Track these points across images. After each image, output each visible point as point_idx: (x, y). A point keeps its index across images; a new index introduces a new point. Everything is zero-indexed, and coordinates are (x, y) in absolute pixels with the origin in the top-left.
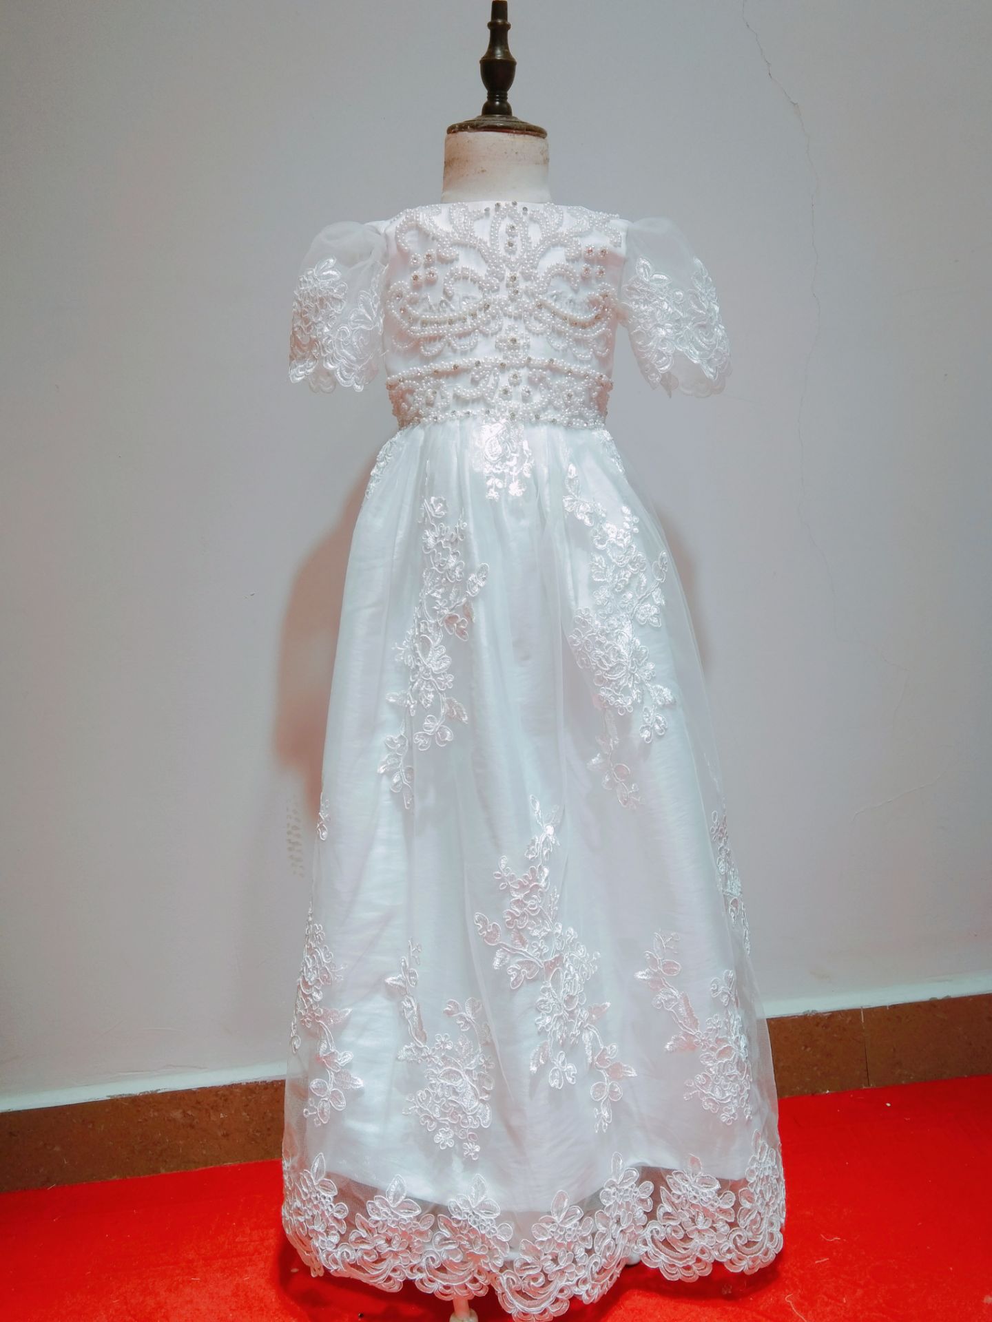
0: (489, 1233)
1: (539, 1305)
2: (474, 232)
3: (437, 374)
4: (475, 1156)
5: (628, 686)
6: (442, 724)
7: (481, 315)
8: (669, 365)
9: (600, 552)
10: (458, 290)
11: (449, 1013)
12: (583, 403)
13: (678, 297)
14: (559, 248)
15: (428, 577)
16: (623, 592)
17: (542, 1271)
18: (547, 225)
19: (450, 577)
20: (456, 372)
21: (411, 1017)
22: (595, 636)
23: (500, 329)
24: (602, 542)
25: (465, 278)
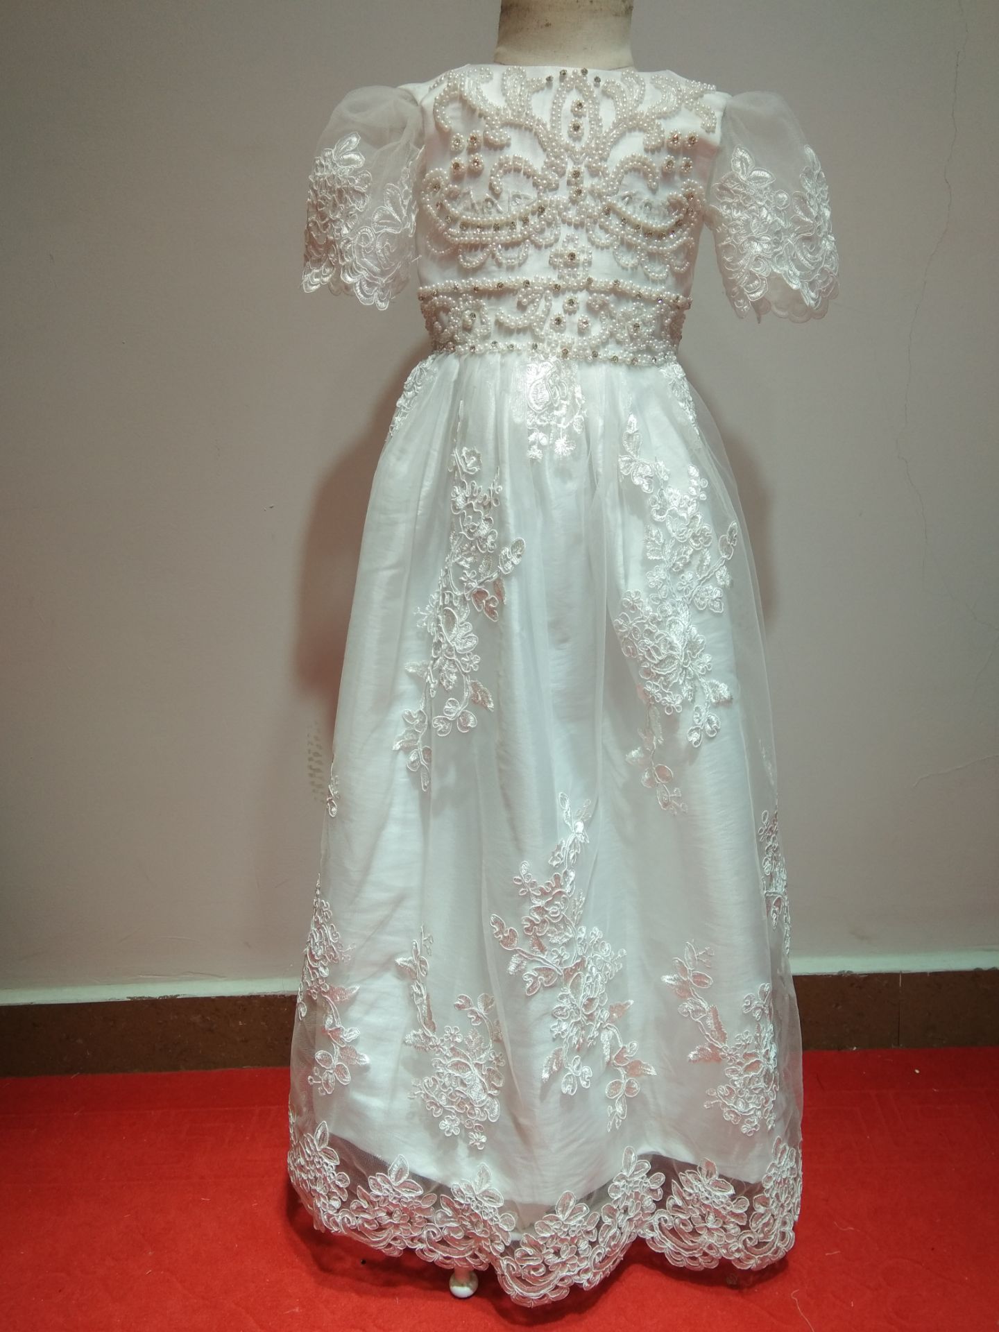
0: (492, 1220)
1: (538, 1291)
2: (530, 109)
3: (478, 293)
4: (481, 1146)
5: (678, 682)
6: (465, 709)
7: (533, 220)
8: (761, 292)
9: (657, 524)
10: (508, 186)
11: (459, 1007)
12: (653, 334)
13: (781, 201)
14: (637, 133)
15: (456, 542)
16: (682, 572)
17: (543, 1262)
18: (624, 102)
19: (481, 547)
20: (500, 293)
21: (421, 1004)
22: (644, 623)
23: (556, 240)
24: (660, 512)
25: (517, 170)
